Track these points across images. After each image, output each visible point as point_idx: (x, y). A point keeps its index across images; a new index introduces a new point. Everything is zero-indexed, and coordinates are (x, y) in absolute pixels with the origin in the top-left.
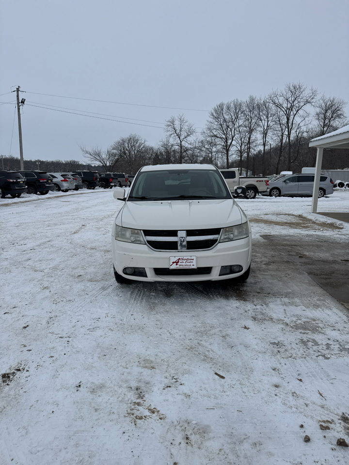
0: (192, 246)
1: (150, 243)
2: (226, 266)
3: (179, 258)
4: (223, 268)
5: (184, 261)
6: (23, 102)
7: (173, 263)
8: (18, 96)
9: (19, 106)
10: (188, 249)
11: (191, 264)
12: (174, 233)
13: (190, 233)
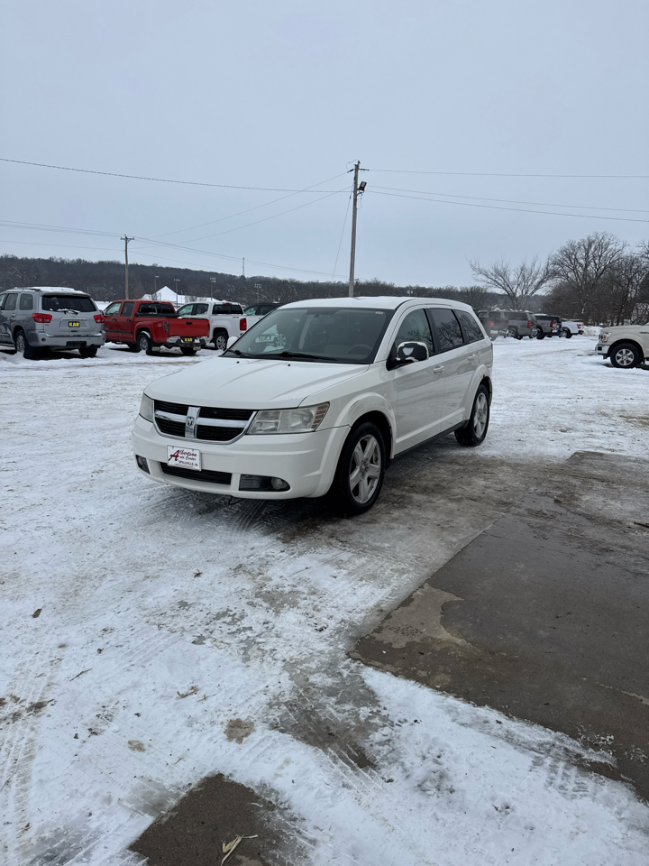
0: (205, 433)
1: (159, 420)
2: (251, 476)
3: (178, 449)
4: (244, 477)
5: (185, 456)
6: (362, 188)
7: (172, 456)
8: (356, 178)
9: (356, 195)
10: (199, 437)
11: (194, 462)
12: (182, 409)
13: (206, 412)
